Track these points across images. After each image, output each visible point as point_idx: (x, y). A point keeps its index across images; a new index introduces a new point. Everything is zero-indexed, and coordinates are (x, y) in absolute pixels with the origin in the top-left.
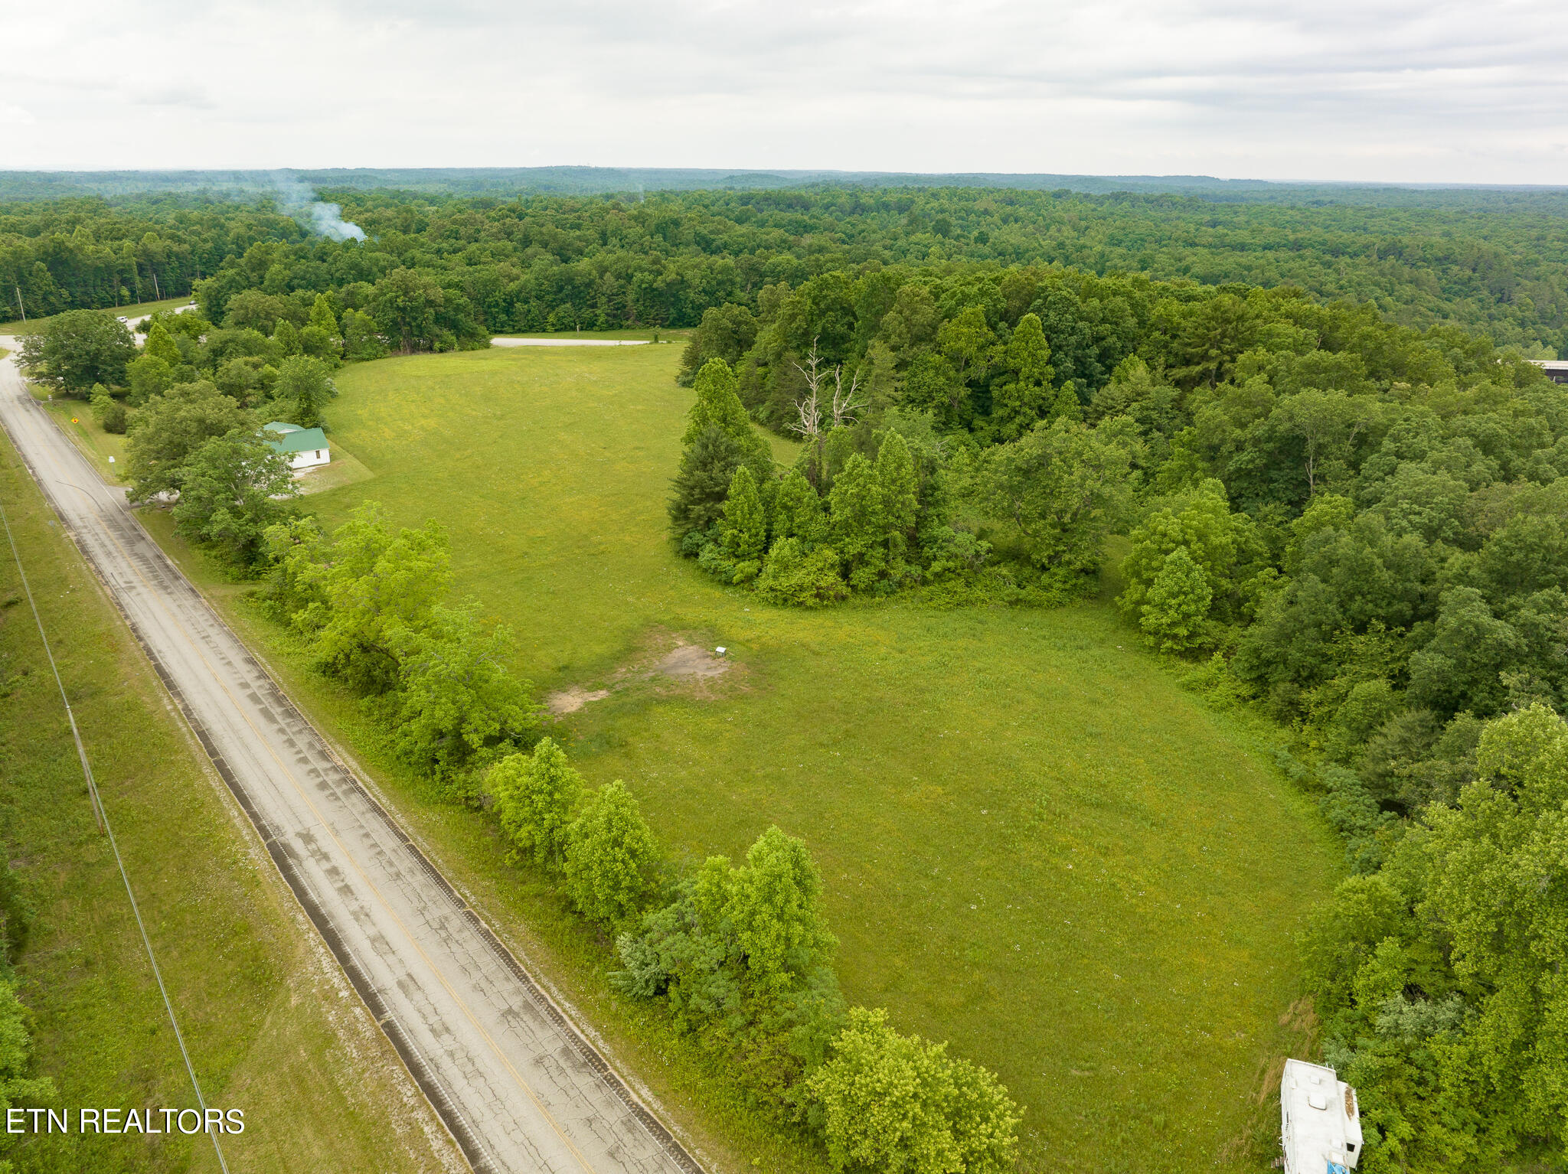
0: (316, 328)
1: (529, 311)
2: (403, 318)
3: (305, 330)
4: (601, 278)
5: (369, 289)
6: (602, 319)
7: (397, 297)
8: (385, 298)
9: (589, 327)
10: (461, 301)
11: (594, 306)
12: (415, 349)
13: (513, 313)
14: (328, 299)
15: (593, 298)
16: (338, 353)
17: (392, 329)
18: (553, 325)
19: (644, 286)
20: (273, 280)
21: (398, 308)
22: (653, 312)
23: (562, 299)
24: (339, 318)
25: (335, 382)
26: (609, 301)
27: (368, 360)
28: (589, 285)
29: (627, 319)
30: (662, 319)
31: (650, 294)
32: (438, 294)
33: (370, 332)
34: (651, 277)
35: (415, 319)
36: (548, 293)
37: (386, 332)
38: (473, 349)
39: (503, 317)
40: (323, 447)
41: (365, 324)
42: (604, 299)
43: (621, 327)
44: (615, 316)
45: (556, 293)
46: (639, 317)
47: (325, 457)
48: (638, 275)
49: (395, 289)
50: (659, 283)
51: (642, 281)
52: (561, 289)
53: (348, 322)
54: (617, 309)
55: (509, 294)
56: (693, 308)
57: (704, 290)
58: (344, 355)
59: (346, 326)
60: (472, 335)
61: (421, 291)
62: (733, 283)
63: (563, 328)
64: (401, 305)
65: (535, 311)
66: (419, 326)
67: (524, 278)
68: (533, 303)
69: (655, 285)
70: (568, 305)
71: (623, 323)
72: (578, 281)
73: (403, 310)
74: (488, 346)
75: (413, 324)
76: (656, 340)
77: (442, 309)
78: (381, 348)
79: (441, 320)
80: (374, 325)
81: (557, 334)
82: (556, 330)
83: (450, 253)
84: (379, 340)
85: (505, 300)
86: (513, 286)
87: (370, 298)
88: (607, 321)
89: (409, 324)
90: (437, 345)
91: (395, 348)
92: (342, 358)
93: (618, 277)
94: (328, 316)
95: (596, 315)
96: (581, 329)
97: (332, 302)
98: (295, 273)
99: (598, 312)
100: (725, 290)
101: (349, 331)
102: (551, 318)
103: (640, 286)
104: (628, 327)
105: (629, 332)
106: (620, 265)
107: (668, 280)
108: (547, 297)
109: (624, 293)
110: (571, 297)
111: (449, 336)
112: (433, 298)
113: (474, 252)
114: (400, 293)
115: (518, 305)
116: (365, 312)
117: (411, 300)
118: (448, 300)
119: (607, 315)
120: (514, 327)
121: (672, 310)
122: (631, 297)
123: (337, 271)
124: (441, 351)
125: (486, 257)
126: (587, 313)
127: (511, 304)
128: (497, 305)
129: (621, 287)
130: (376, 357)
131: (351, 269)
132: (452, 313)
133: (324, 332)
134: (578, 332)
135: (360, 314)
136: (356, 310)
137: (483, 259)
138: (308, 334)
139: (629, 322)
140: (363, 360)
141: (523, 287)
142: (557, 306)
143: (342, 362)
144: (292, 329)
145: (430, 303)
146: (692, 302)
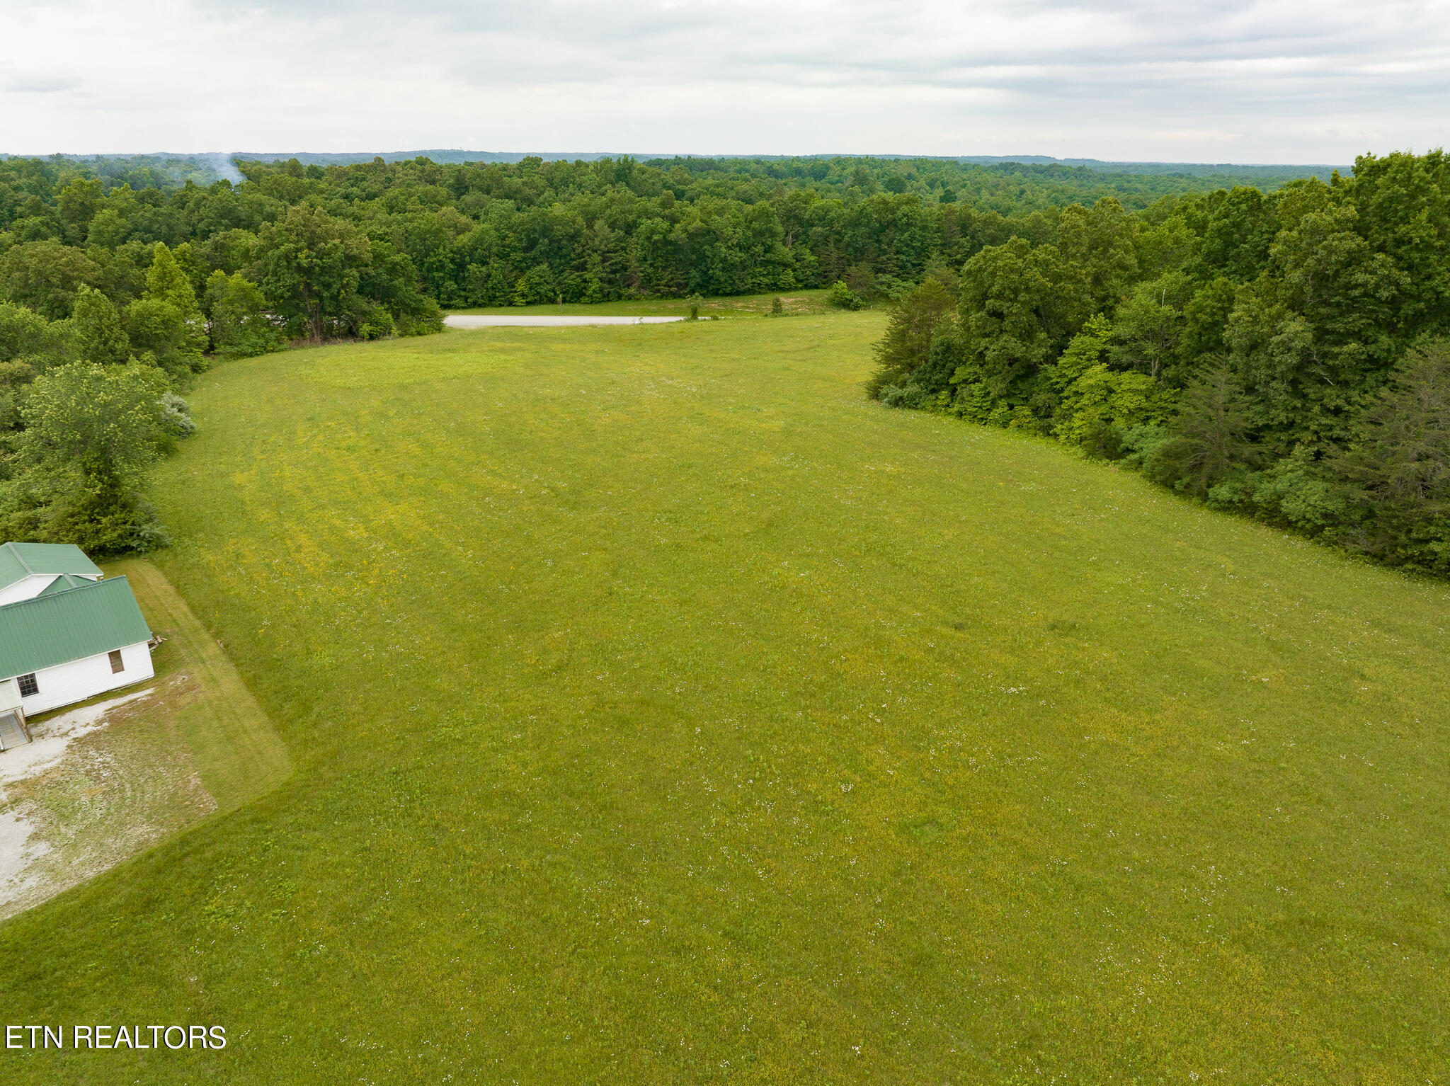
0: (155, 303)
1: (489, 276)
2: (308, 286)
3: (135, 306)
4: (590, 227)
5: (249, 240)
6: (595, 285)
7: (298, 250)
8: (277, 252)
9: (575, 297)
10: (398, 258)
11: (582, 267)
12: (327, 336)
13: (464, 279)
14: (182, 257)
15: (580, 256)
16: (199, 345)
17: (288, 303)
18: (523, 295)
19: (656, 237)
20: (100, 233)
21: (299, 268)
22: (667, 275)
23: (534, 259)
24: (201, 288)
25: (190, 402)
26: (604, 261)
27: (251, 355)
28: (573, 238)
29: (628, 286)
30: (678, 285)
31: (664, 250)
32: (362, 245)
33: (254, 309)
34: (666, 225)
35: (328, 286)
36: (515, 249)
37: (277, 309)
38: (419, 334)
39: (451, 285)
40: (131, 639)
41: (244, 295)
42: (597, 258)
43: (620, 297)
44: (610, 282)
45: (526, 250)
46: (647, 283)
47: (138, 661)
48: (646, 224)
49: (293, 237)
50: (678, 233)
51: (653, 232)
52: (532, 244)
53: (218, 293)
54: (614, 272)
55: (459, 251)
56: (723, 269)
57: (738, 245)
58: (212, 347)
59: (212, 299)
60: (416, 312)
61: (337, 241)
62: (773, 235)
63: (538, 300)
64: (304, 263)
65: (497, 276)
66: (334, 298)
67: (478, 227)
68: (495, 263)
69: (672, 236)
70: (544, 266)
71: (623, 291)
72: (559, 231)
73: (308, 271)
74: (439, 328)
75: (325, 294)
76: (695, 314)
77: (370, 270)
78: (273, 335)
79: (369, 289)
80: (259, 296)
81: (530, 308)
82: (528, 303)
83: (362, 200)
84: (269, 322)
85: (452, 260)
86: (464, 239)
87: (253, 253)
88: (601, 289)
89: (318, 295)
90: (365, 328)
91: (297, 335)
92: (206, 353)
93: (613, 226)
94: (178, 280)
95: (585, 281)
96: (564, 301)
97: (188, 262)
98: (135, 223)
99: (588, 276)
100: (763, 244)
101: (218, 308)
102: (521, 286)
103: (649, 239)
104: (630, 298)
105: (631, 305)
106: (615, 209)
107: (691, 228)
108: (513, 255)
109: (623, 249)
110: (547, 255)
111: (381, 312)
112: (356, 252)
113: (396, 198)
114: (302, 244)
115: (472, 267)
116: (245, 276)
117: (321, 255)
118: (378, 257)
119: (601, 280)
120: (466, 299)
121: (694, 273)
122: (635, 253)
123: (200, 220)
124: (372, 337)
125: (413, 203)
126: (571, 278)
127: (461, 267)
128: (442, 267)
129: (619, 240)
130: (265, 350)
131: (221, 217)
132: (385, 277)
133: (170, 309)
134: (561, 307)
135: (237, 278)
136: (229, 272)
137: (410, 207)
138: (139, 314)
139: (632, 290)
140: (243, 355)
141: (480, 240)
142: (528, 268)
143: (206, 361)
144: (106, 304)
145: (351, 260)
146: (724, 260)
